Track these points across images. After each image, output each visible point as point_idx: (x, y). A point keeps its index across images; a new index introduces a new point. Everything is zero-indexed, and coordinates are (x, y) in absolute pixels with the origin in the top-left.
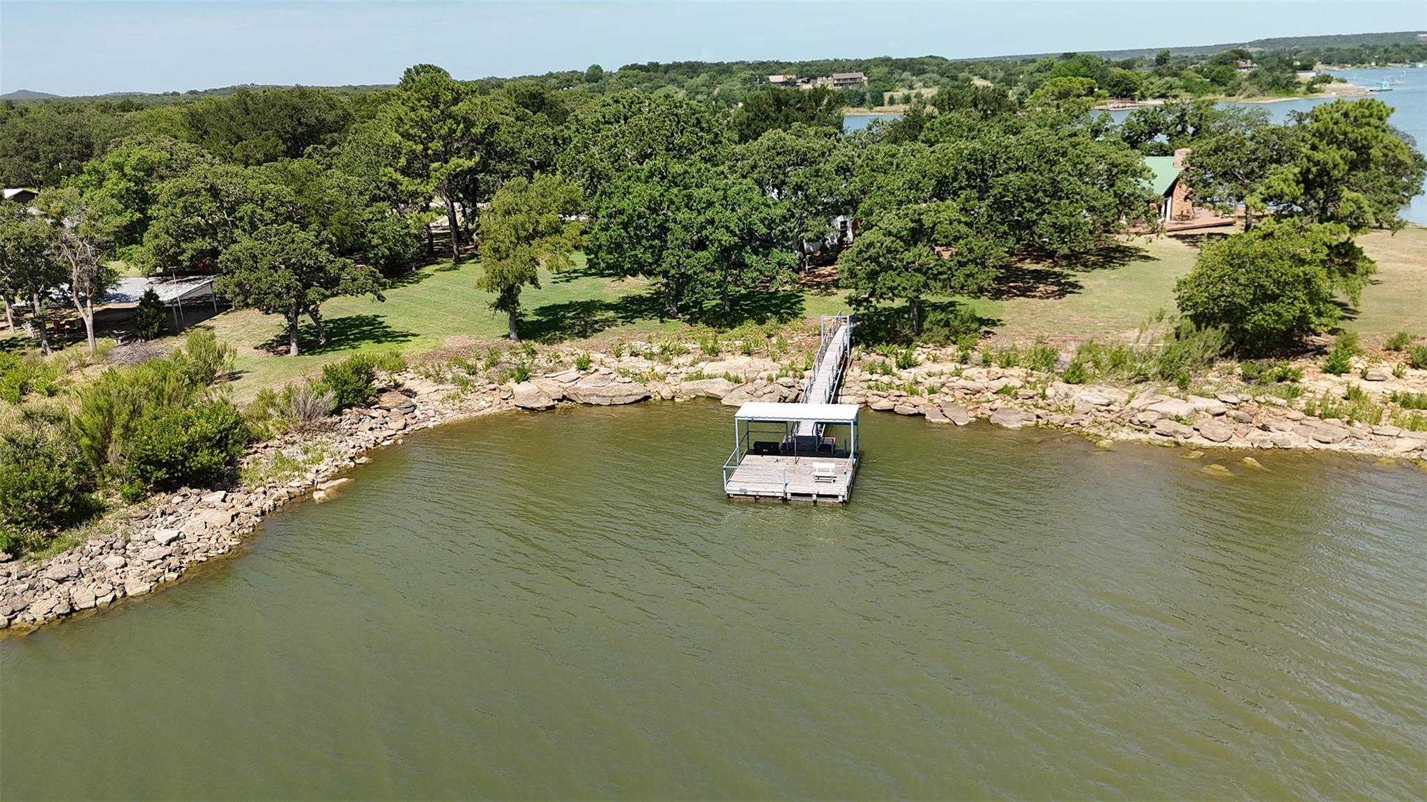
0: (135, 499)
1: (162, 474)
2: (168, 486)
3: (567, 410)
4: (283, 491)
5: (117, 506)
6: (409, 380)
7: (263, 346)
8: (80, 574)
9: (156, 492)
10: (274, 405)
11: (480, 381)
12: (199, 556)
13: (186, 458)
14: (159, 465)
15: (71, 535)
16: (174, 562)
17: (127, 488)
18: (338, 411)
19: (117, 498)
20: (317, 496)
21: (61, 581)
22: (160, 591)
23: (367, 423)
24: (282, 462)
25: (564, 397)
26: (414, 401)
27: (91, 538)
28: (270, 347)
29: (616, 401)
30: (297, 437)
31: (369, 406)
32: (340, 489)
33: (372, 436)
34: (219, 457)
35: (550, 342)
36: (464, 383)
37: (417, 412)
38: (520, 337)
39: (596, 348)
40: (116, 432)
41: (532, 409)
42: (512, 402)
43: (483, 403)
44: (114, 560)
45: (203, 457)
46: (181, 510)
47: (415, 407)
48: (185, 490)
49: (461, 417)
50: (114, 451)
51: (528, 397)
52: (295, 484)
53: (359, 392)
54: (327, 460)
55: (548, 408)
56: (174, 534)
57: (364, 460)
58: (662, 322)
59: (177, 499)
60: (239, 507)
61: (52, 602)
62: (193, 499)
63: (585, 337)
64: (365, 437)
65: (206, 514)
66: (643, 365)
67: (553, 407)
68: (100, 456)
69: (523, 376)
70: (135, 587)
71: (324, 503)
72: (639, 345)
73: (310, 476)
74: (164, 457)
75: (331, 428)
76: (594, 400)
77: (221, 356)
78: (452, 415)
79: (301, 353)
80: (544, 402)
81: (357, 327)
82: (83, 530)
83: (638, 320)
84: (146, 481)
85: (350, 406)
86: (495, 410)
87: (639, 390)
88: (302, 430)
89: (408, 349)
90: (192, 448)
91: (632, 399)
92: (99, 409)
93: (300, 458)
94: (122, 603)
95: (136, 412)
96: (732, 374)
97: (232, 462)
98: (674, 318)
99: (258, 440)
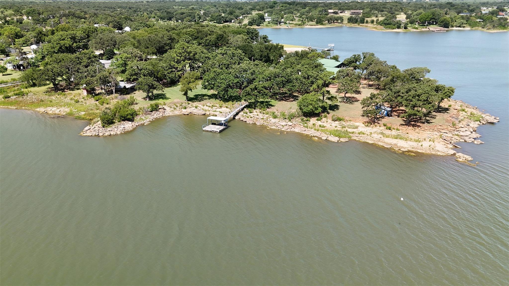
0: (119, 122)
1: (123, 118)
2: (124, 120)
3: (191, 115)
4: (140, 123)
5: (117, 122)
6: (165, 107)
7: (143, 98)
8: (112, 130)
9: (122, 121)
10: (141, 109)
11: (178, 109)
12: (127, 130)
13: (126, 116)
14: (123, 117)
15: (111, 125)
16: (124, 130)
17: (118, 120)
18: (152, 111)
19: (117, 121)
20: (145, 124)
21: (109, 131)
22: (121, 134)
23: (156, 114)
24: (141, 119)
25: (191, 113)
26: (165, 111)
27: (113, 126)
28: (144, 98)
29: (199, 114)
30: (144, 115)
31: (157, 111)
32: (149, 124)
33: (156, 116)
34: (131, 117)
35: (193, 102)
36: (175, 109)
37: (165, 113)
38: (188, 100)
39: (200, 104)
40: (117, 112)
41: (184, 114)
42: (182, 113)
43: (177, 112)
44: (116, 129)
45: (129, 117)
46: (125, 124)
47: (165, 112)
48: (126, 121)
49: (172, 114)
50: (117, 114)
51: (184, 112)
52: (142, 122)
53: (155, 109)
54: (148, 119)
55: (187, 114)
56: (124, 127)
57: (154, 120)
58: (215, 100)
59: (125, 122)
60: (133, 125)
61: (108, 133)
62: (127, 122)
63: (200, 102)
64: (155, 116)
65: (129, 125)
66: (207, 108)
67: (188, 114)
68: (115, 115)
69: (186, 108)
70: (119, 133)
71: (146, 125)
72: (208, 104)
73: (145, 121)
74: (123, 116)
75: (150, 114)
76: (195, 114)
77: (134, 100)
78: (171, 114)
79: (149, 100)
80: (187, 113)
81: (161, 96)
82: (112, 125)
83: (211, 99)
84: (121, 119)
85: (154, 111)
86: (179, 114)
87: (204, 113)
88: (145, 114)
89: (166, 101)
90: (127, 115)
91: (202, 114)
92: (116, 108)
93: (144, 118)
94: (116, 135)
95: (120, 109)
96: (221, 111)
97: (133, 118)
98: (218, 99)
99: (138, 115)
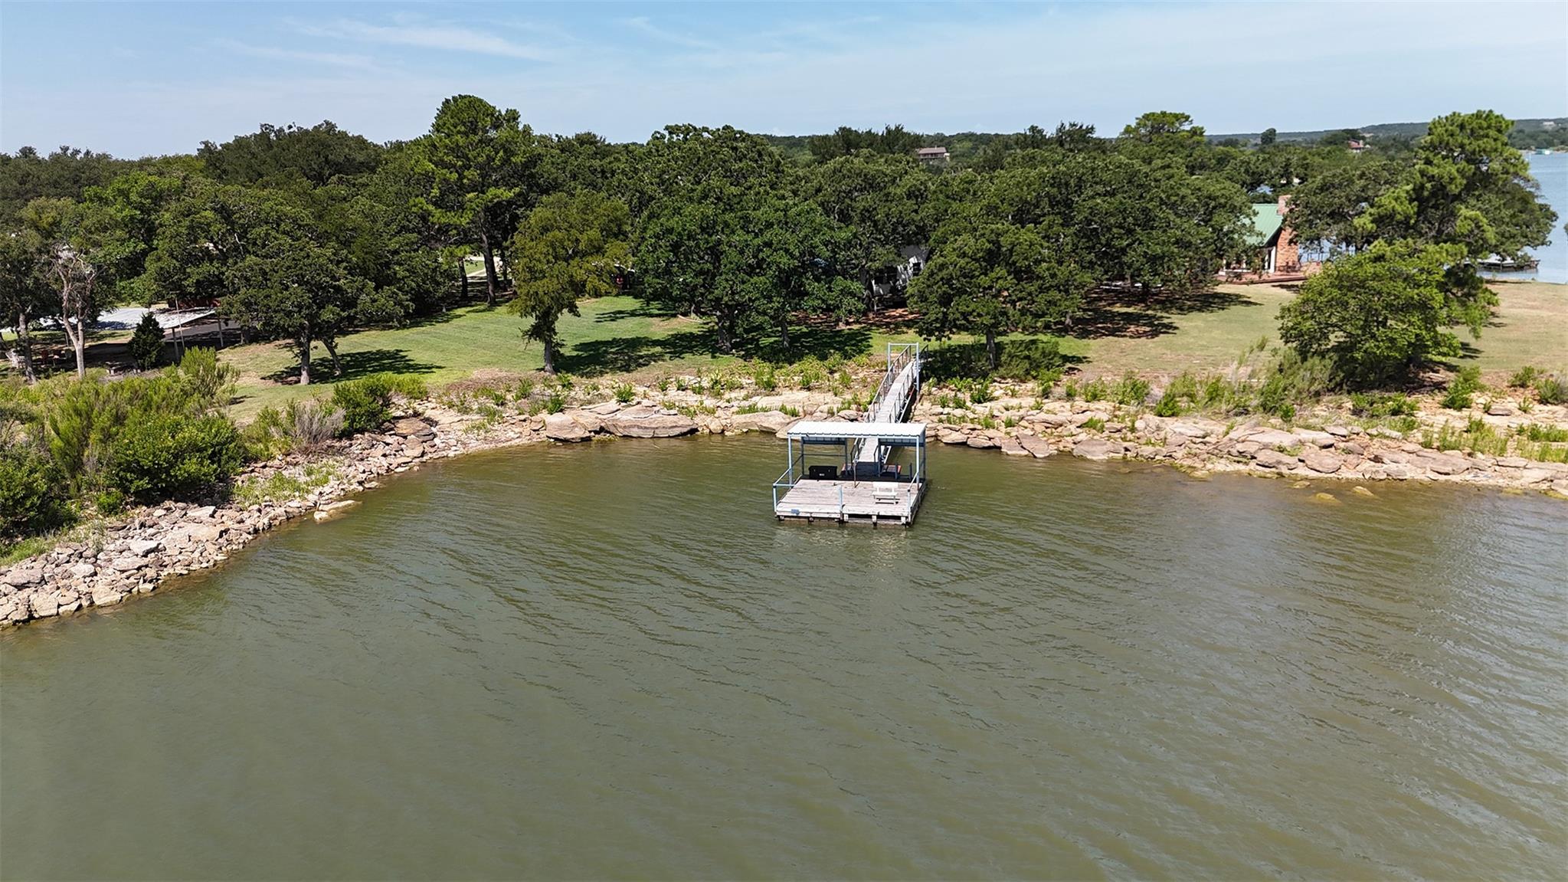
0: (110, 510)
1: (144, 483)
2: (148, 499)
3: (603, 443)
4: (280, 511)
5: (89, 518)
6: (429, 409)
7: (270, 377)
8: (43, 581)
9: (136, 504)
10: (275, 424)
11: (509, 412)
12: (180, 569)
13: (172, 466)
14: (142, 472)
15: (40, 542)
16: (151, 573)
17: (103, 499)
18: (347, 434)
19: (92, 509)
20: (317, 516)
21: (20, 587)
22: (131, 601)
23: (380, 449)
24: (280, 482)
25: (602, 430)
26: (434, 430)
27: (60, 547)
28: (280, 378)
29: (660, 433)
30: (301, 459)
31: (383, 432)
32: (345, 511)
33: (385, 462)
34: (209, 468)
35: (589, 375)
36: (491, 414)
37: (437, 441)
38: (556, 370)
39: (639, 382)
40: (94, 436)
41: (565, 441)
42: (544, 434)
43: (511, 434)
44: (83, 568)
45: (191, 466)
46: (163, 523)
47: (435, 436)
48: (168, 504)
49: (487, 447)
50: (92, 453)
51: (561, 428)
52: (295, 504)
53: (373, 415)
54: (333, 482)
55: (583, 440)
56: (152, 544)
57: (374, 484)
58: (714, 357)
59: (159, 512)
60: (229, 524)
61: (9, 607)
62: (177, 514)
63: (628, 371)
64: (377, 462)
65: (191, 528)
66: (691, 399)
67: (588, 439)
68: (76, 466)
69: (558, 406)
70: (104, 595)
71: (325, 523)
72: (688, 379)
73: (312, 498)
74: (146, 463)
75: (340, 451)
76: (635, 432)
77: (221, 377)
78: (476, 445)
79: (311, 382)
80: (579, 433)
81: (376, 360)
82: (50, 537)
83: (687, 355)
84: (126, 491)
85: (362, 431)
86: (525, 441)
87: (685, 422)
88: (306, 452)
89: (429, 380)
90: (179, 455)
91: (677, 431)
92: (78, 413)
93: (303, 479)
94: (88, 612)
95: (119, 419)
96: (789, 407)
97: (224, 478)
98: (728, 354)
99: (256, 460)
